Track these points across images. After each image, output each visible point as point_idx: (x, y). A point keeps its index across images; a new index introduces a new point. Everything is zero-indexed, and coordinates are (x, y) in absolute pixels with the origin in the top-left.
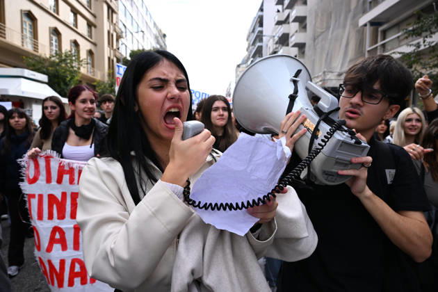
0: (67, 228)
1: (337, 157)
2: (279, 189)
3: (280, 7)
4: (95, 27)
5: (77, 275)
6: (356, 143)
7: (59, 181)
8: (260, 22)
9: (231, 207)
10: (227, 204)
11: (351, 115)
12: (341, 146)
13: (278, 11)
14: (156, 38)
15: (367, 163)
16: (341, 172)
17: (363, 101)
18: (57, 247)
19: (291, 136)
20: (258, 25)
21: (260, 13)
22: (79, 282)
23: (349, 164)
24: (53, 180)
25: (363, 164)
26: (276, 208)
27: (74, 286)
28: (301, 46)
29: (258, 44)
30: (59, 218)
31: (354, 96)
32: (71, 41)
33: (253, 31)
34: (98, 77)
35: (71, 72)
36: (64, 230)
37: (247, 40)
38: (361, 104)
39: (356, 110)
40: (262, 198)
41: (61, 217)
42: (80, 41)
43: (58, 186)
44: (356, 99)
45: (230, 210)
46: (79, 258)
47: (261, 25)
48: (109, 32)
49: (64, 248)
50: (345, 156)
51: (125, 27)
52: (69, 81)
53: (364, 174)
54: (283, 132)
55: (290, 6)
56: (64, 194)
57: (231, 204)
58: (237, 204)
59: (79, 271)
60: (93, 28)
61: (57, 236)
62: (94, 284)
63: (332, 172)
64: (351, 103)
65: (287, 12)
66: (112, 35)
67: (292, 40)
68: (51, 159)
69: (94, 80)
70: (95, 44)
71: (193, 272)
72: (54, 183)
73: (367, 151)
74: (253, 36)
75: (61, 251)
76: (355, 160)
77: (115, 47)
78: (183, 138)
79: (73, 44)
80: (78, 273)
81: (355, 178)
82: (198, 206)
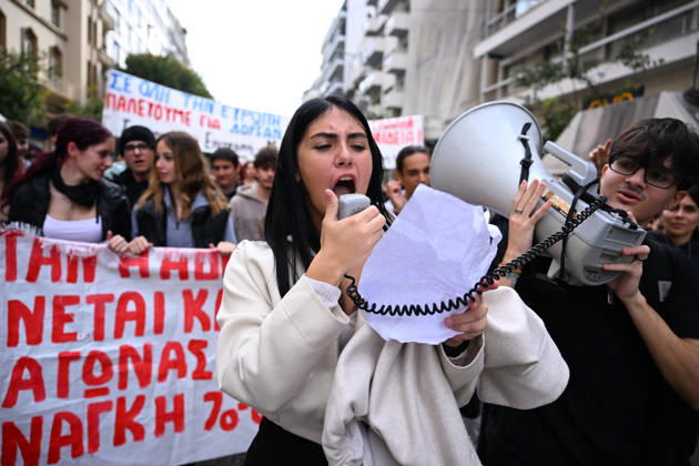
0: (44, 360)
1: (604, 246)
2: (488, 282)
3: (372, 10)
4: (66, 8)
5: (65, 441)
6: (630, 227)
7: (32, 277)
8: (342, 27)
9: (418, 310)
10: (412, 307)
11: (626, 199)
12: (611, 232)
13: (369, 16)
14: (171, 34)
15: (643, 254)
16: (607, 267)
17: (645, 181)
18: (26, 396)
19: (530, 216)
20: (338, 31)
21: (343, 14)
22: (70, 453)
23: (618, 256)
24: (18, 276)
25: (636, 257)
26: (485, 315)
27: (60, 461)
28: (400, 74)
29: (338, 62)
30: (30, 342)
31: (634, 173)
32: (22, 30)
33: (331, 40)
34: (69, 94)
35: (31, 86)
36: (40, 362)
37: (323, 52)
38: (644, 185)
39: (635, 193)
40: (462, 298)
41: (35, 339)
42: (39, 30)
43: (30, 285)
44: (637, 178)
45: (417, 314)
46: (69, 410)
47: (343, 31)
48: (90, 19)
49: (40, 395)
50: (615, 245)
51: (118, 12)
52: (28, 101)
53: (637, 269)
54: (516, 211)
55: (387, 11)
56: (40, 301)
57: (418, 306)
58: (426, 306)
59: (69, 433)
60: (62, 12)
61: (26, 374)
62: (96, 454)
63: (596, 268)
64: (629, 183)
65: (382, 18)
66: (95, 25)
67: (388, 63)
68: (18, 238)
69: (64, 101)
70: (64, 38)
71: (353, 407)
72: (21, 279)
73: (642, 238)
74: (331, 48)
75: (33, 403)
76: (628, 251)
77: (99, 44)
78: (339, 216)
79: (25, 36)
80: (66, 437)
81: (625, 275)
82: (373, 310)
